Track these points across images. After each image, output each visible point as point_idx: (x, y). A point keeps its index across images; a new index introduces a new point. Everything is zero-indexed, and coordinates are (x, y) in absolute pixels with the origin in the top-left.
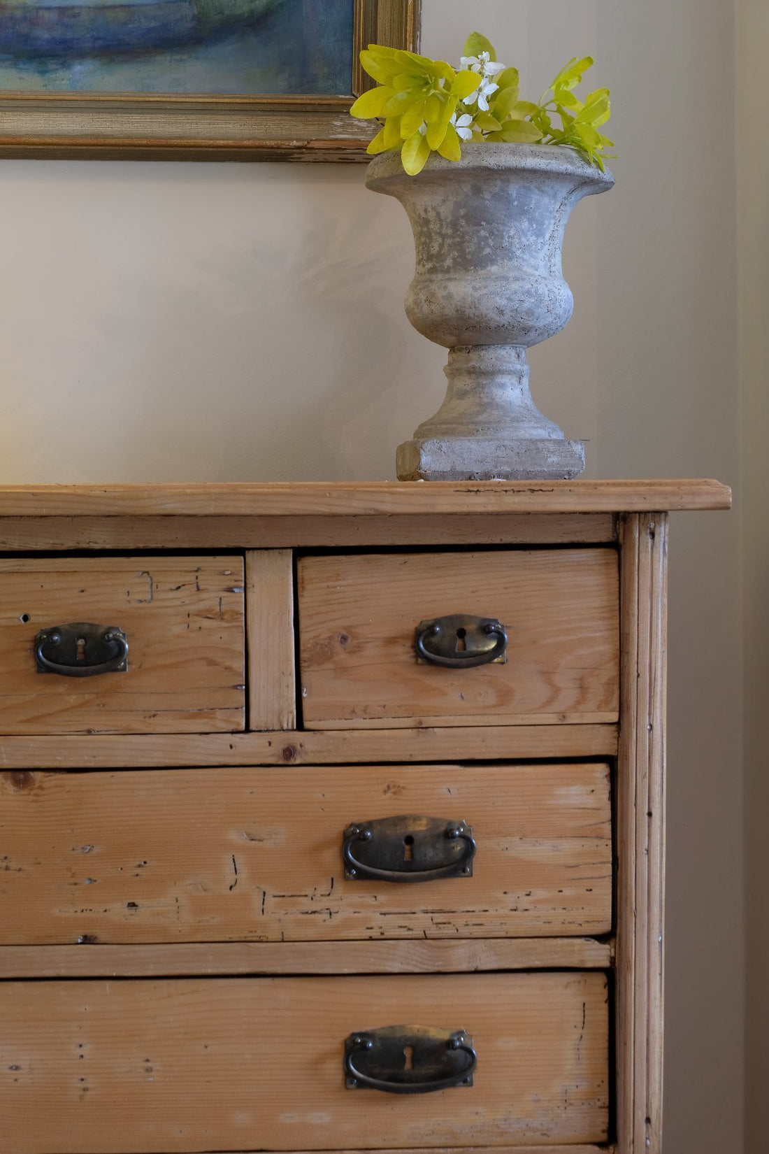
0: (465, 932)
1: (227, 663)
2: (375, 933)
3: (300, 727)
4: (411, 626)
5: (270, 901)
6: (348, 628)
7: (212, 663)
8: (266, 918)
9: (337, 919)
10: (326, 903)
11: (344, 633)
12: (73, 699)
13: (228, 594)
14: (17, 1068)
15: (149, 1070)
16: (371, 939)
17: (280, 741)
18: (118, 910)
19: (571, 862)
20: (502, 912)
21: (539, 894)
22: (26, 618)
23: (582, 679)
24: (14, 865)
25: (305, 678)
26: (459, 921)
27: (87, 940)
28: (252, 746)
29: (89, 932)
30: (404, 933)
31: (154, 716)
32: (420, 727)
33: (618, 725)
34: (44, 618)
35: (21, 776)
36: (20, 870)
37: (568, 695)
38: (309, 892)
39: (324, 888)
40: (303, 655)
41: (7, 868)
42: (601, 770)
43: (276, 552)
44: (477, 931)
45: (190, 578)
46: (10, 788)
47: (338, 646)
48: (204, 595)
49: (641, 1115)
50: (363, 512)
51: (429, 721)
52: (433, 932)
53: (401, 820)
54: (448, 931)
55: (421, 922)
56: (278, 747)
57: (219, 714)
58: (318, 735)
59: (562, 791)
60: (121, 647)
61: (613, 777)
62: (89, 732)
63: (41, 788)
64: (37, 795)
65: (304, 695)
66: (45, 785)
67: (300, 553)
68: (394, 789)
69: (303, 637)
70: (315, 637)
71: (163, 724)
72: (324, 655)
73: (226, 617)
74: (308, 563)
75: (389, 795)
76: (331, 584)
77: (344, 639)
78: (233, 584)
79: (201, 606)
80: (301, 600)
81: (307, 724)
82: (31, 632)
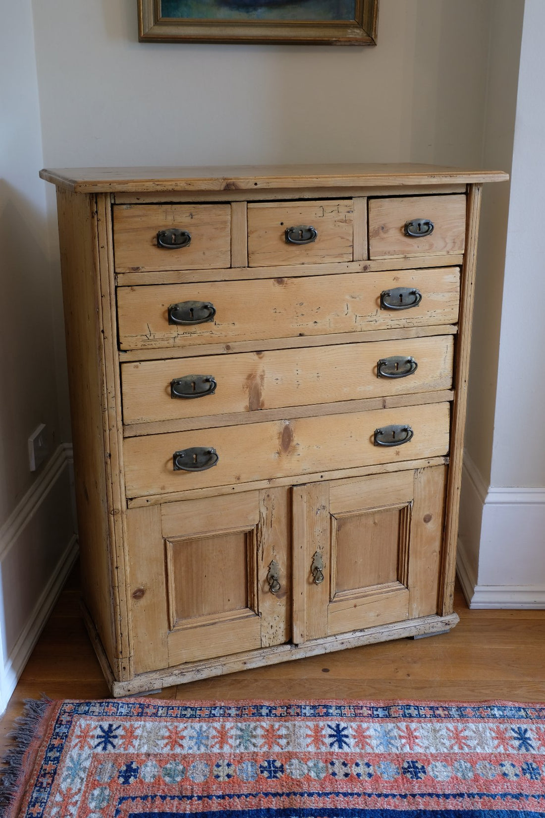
0: (416, 324)
1: (348, 238)
2: (389, 327)
3: (369, 259)
4: (403, 223)
5: (358, 318)
6: (384, 224)
7: (342, 238)
8: (357, 324)
9: (378, 323)
10: (375, 318)
11: (383, 226)
12: (298, 252)
13: (348, 213)
14: (277, 379)
15: (318, 377)
16: (388, 329)
17: (363, 263)
18: (311, 324)
19: (449, 300)
20: (427, 318)
21: (439, 311)
22: (282, 224)
23: (454, 240)
24: (278, 311)
25: (370, 243)
26: (414, 321)
27: (301, 335)
28: (355, 267)
29: (301, 333)
30: (398, 326)
31: (324, 257)
32: (405, 258)
33: (463, 254)
34: (288, 224)
35: (280, 280)
36: (280, 312)
37: (450, 246)
38: (370, 314)
39: (374, 313)
40: (370, 234)
41: (276, 312)
42: (458, 269)
43: (362, 198)
44: (420, 324)
45: (336, 208)
46: (277, 284)
47: (381, 231)
48: (340, 214)
49: (463, 380)
50: (399, 185)
51: (408, 255)
52: (406, 325)
53: (398, 289)
54: (411, 325)
55: (403, 322)
56: (362, 266)
57: (345, 255)
58: (374, 262)
59: (446, 277)
60: (315, 233)
61: (461, 272)
62: (303, 264)
63: (286, 284)
64: (285, 286)
65: (370, 248)
66: (288, 283)
67: (369, 198)
68: (395, 279)
69: (370, 228)
70: (374, 228)
71: (327, 260)
72: (377, 233)
73: (347, 222)
74: (372, 201)
75: (395, 280)
76: (379, 209)
77: (383, 228)
78: (350, 210)
79: (339, 218)
80: (370, 215)
81: (371, 258)
82: (284, 229)
